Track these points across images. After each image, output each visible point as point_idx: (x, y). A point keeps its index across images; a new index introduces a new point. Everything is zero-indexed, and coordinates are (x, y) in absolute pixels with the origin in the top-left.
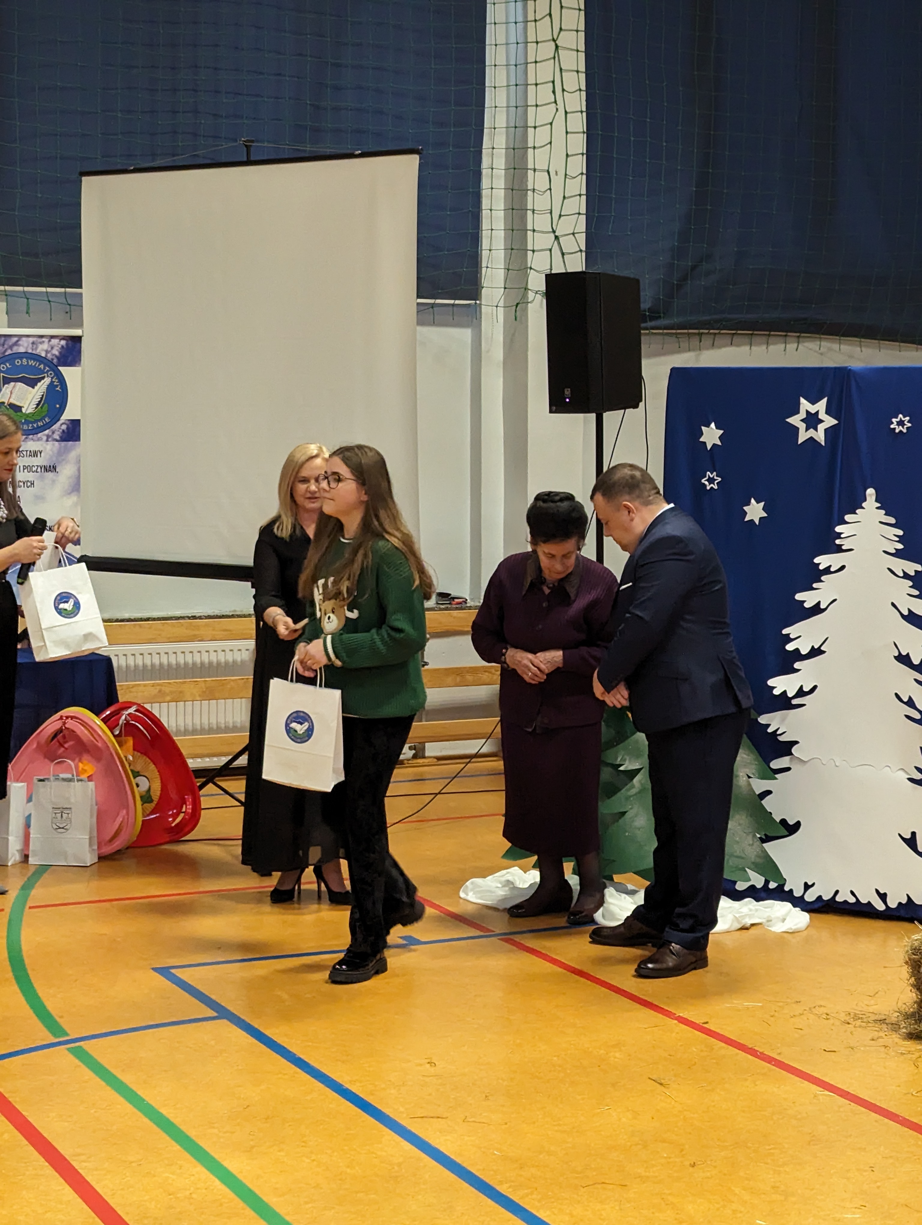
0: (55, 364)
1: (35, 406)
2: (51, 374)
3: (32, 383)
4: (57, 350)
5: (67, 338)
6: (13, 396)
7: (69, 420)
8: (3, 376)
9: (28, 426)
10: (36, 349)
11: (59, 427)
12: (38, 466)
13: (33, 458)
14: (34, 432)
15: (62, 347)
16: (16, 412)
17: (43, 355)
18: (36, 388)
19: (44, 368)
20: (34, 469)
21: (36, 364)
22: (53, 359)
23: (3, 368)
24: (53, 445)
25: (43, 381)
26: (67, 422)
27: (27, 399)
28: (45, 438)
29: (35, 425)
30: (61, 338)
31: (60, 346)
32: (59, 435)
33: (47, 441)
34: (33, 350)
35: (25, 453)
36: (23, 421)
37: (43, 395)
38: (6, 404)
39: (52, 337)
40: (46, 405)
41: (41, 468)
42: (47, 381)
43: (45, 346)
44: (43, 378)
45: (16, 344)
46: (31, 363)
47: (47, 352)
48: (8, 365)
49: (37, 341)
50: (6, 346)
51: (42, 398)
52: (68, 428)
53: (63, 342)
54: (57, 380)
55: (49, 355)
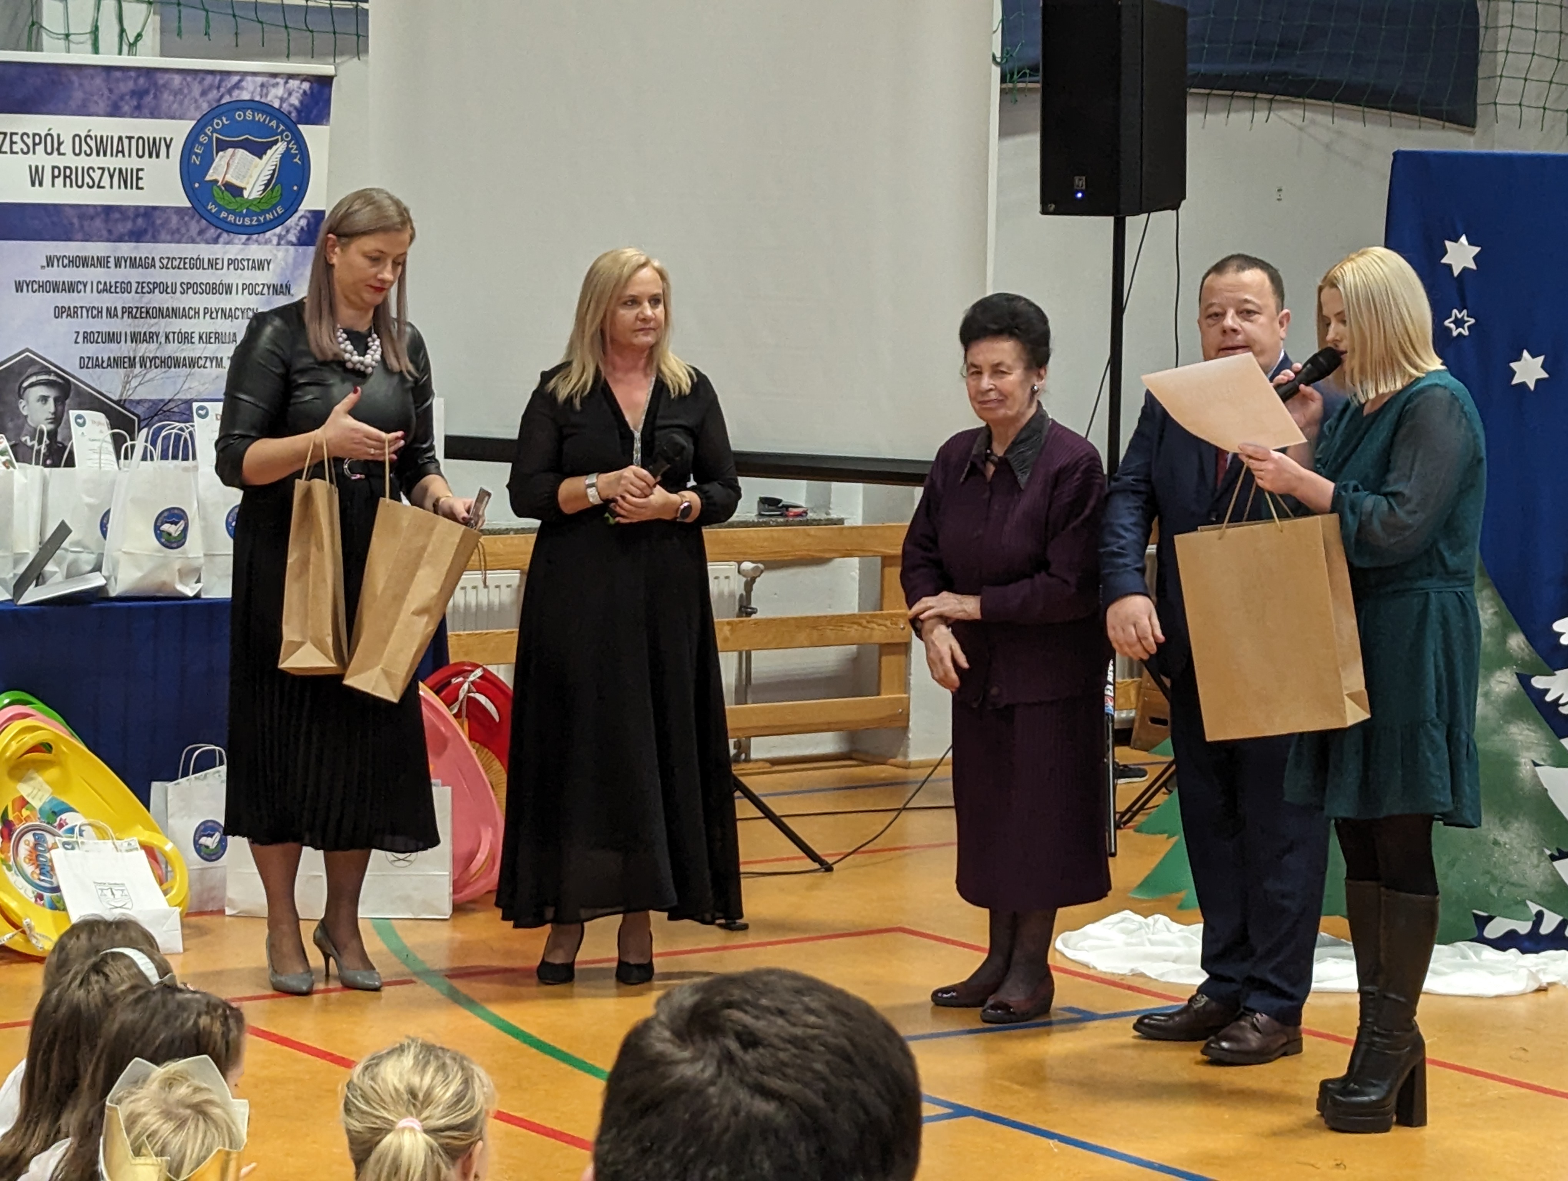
0: (294, 120)
1: (263, 187)
2: (287, 136)
3: (259, 151)
4: (297, 98)
5: (310, 78)
6: (231, 170)
7: (310, 211)
8: (217, 138)
9: (251, 220)
10: (267, 95)
11: (296, 222)
12: (263, 285)
13: (257, 272)
14: (260, 229)
15: (305, 92)
16: (234, 196)
17: (276, 105)
18: (265, 158)
19: (278, 127)
20: (259, 289)
21: (265, 120)
22: (290, 113)
23: (218, 124)
24: (287, 251)
25: (274, 148)
26: (308, 215)
27: (251, 176)
28: (275, 240)
29: (262, 219)
30: (301, 77)
31: (301, 91)
32: (295, 234)
33: (279, 244)
34: (261, 97)
35: (245, 263)
36: (245, 211)
37: (274, 170)
38: (220, 184)
39: (291, 76)
40: (278, 187)
41: (269, 288)
42: (281, 147)
43: (280, 91)
44: (276, 142)
45: (237, 86)
46: (259, 117)
47: (282, 100)
48: (224, 119)
49: (268, 81)
50: (222, 90)
51: (273, 175)
52: (308, 224)
53: (306, 86)
54: (295, 147)
55: (284, 105)
